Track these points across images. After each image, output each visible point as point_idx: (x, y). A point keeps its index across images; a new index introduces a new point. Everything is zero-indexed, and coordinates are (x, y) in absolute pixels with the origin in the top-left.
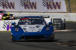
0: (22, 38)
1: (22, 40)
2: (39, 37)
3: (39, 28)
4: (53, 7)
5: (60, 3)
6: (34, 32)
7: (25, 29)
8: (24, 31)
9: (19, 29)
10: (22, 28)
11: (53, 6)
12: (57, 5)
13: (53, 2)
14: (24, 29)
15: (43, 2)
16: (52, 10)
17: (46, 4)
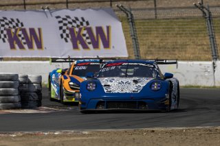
0: (100, 103)
1: (101, 108)
2: (135, 102)
3: (139, 84)
4: (89, 43)
5: (108, 28)
6: (126, 93)
7: (109, 86)
8: (105, 91)
9: (96, 87)
10: (103, 84)
11: (89, 41)
12: (99, 35)
13: (88, 26)
14: (105, 86)
15: (61, 28)
16: (87, 51)
17: (68, 32)
